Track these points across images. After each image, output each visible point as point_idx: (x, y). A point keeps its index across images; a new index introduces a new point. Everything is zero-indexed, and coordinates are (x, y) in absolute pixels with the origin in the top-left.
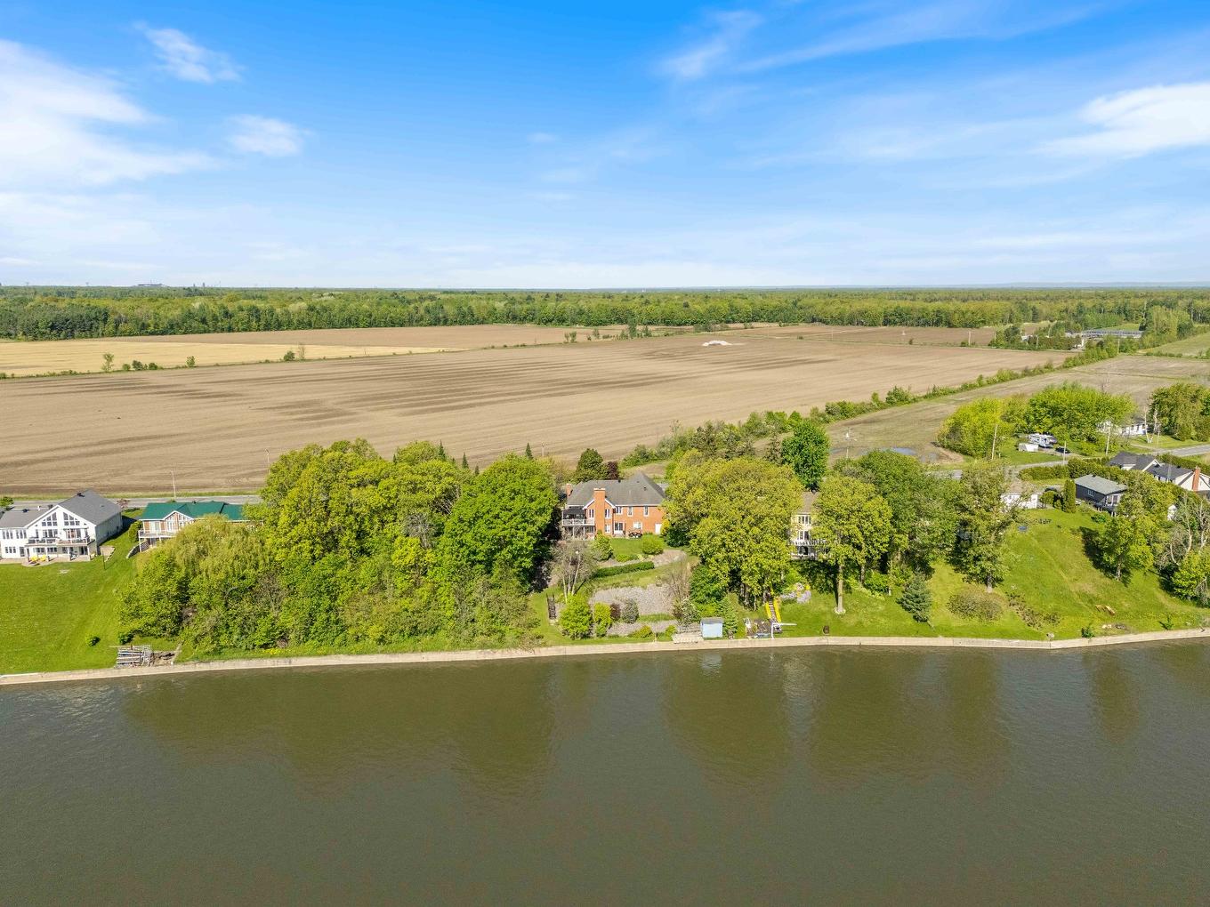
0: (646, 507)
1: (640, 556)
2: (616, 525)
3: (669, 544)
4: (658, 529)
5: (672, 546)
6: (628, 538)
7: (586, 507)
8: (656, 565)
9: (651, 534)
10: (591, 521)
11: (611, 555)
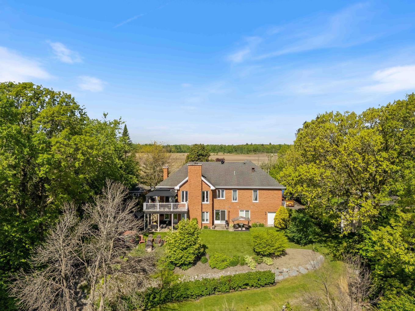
0: (255, 190)
1: (249, 259)
2: (217, 214)
3: (291, 240)
4: (271, 219)
5: (298, 242)
6: (231, 229)
7: (177, 187)
8: (278, 278)
9: (262, 226)
10: (183, 206)
11: (199, 257)
